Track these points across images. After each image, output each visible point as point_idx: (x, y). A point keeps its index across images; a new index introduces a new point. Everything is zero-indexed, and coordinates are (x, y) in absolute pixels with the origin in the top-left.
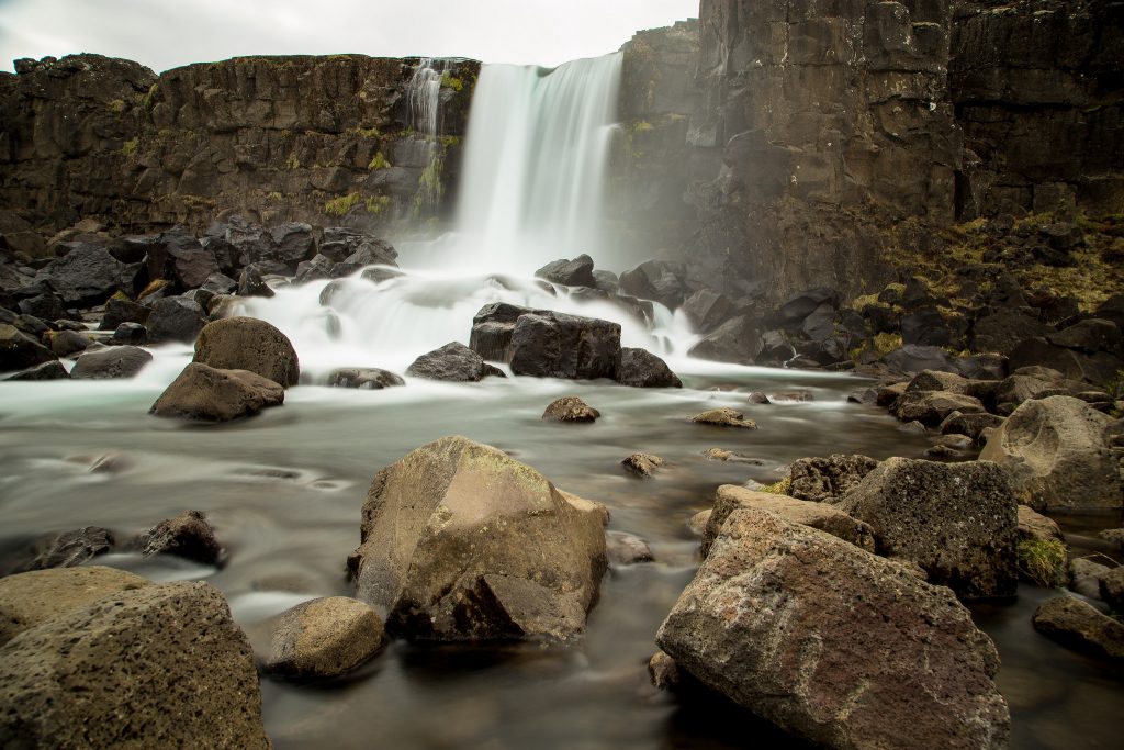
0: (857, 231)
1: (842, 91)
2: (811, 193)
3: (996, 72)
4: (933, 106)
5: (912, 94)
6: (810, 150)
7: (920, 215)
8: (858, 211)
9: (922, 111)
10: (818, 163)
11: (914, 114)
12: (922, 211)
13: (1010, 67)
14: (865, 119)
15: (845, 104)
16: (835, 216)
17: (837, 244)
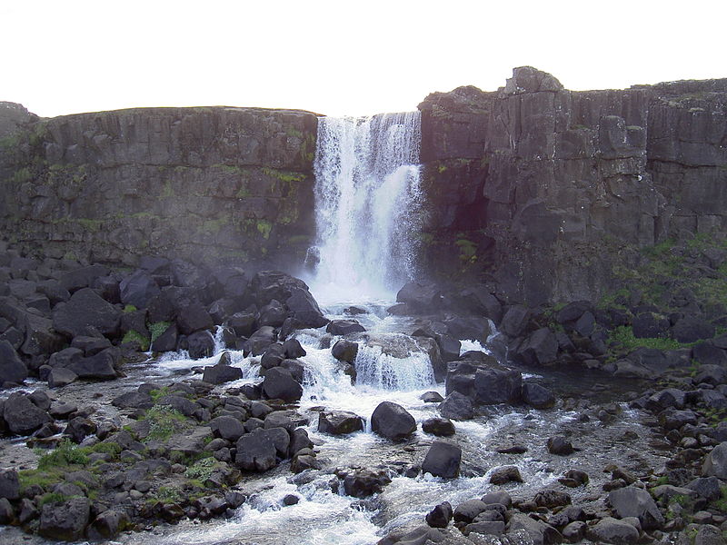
0: (599, 257)
1: (588, 173)
2: (573, 238)
3: (673, 143)
4: (640, 178)
5: (628, 172)
6: (571, 211)
7: (634, 243)
8: (599, 245)
9: (634, 181)
10: (576, 220)
11: (630, 183)
12: (636, 241)
13: (680, 141)
14: (601, 187)
15: (590, 181)
16: (586, 250)
17: (589, 268)
